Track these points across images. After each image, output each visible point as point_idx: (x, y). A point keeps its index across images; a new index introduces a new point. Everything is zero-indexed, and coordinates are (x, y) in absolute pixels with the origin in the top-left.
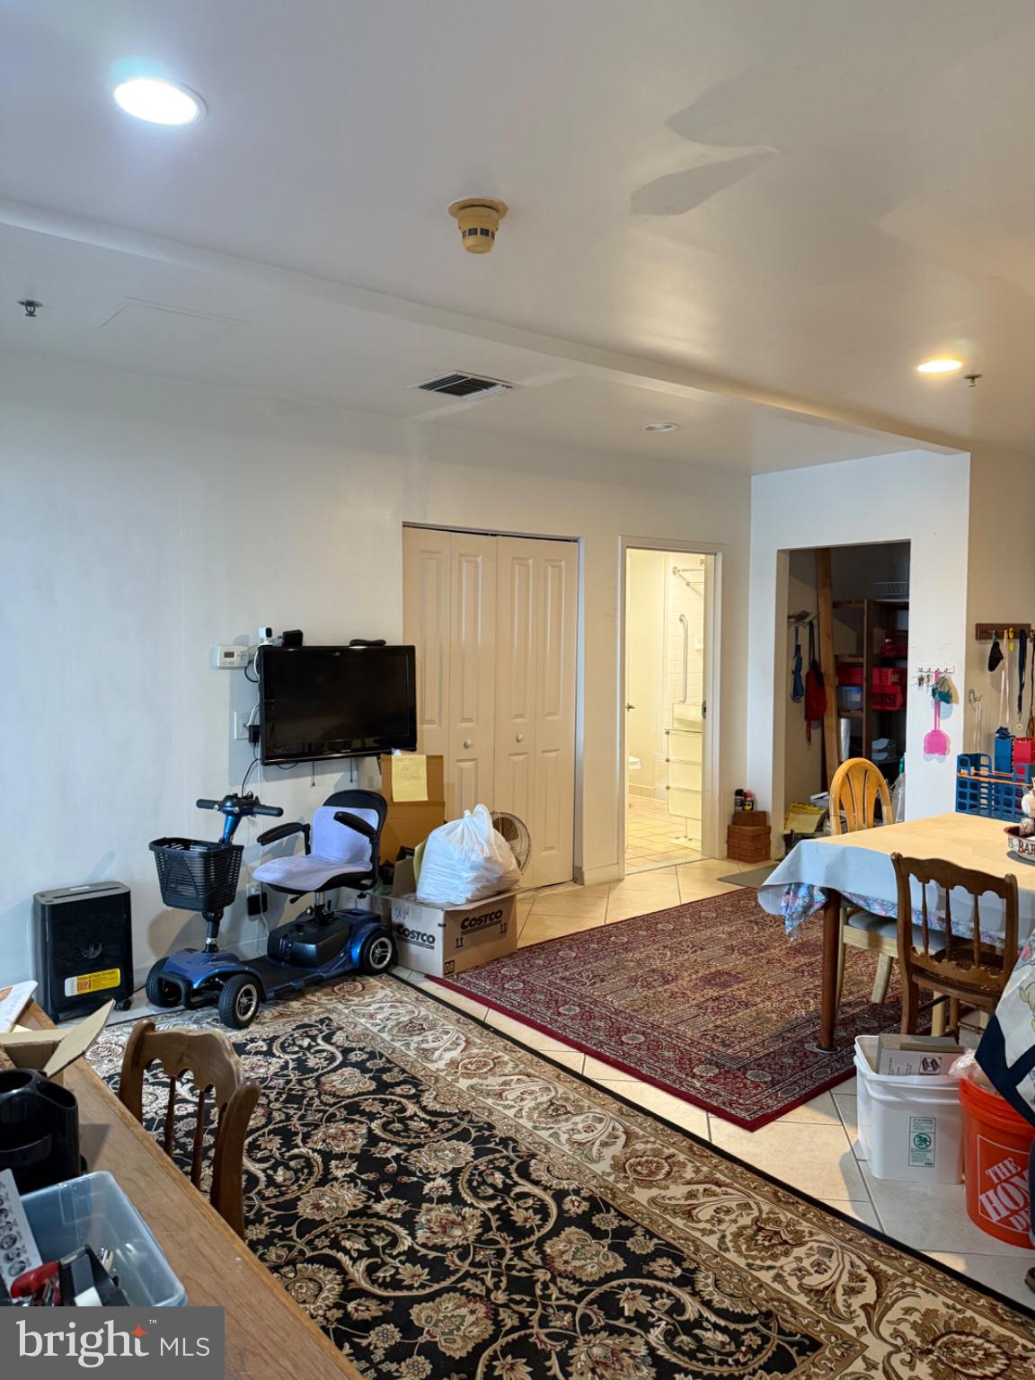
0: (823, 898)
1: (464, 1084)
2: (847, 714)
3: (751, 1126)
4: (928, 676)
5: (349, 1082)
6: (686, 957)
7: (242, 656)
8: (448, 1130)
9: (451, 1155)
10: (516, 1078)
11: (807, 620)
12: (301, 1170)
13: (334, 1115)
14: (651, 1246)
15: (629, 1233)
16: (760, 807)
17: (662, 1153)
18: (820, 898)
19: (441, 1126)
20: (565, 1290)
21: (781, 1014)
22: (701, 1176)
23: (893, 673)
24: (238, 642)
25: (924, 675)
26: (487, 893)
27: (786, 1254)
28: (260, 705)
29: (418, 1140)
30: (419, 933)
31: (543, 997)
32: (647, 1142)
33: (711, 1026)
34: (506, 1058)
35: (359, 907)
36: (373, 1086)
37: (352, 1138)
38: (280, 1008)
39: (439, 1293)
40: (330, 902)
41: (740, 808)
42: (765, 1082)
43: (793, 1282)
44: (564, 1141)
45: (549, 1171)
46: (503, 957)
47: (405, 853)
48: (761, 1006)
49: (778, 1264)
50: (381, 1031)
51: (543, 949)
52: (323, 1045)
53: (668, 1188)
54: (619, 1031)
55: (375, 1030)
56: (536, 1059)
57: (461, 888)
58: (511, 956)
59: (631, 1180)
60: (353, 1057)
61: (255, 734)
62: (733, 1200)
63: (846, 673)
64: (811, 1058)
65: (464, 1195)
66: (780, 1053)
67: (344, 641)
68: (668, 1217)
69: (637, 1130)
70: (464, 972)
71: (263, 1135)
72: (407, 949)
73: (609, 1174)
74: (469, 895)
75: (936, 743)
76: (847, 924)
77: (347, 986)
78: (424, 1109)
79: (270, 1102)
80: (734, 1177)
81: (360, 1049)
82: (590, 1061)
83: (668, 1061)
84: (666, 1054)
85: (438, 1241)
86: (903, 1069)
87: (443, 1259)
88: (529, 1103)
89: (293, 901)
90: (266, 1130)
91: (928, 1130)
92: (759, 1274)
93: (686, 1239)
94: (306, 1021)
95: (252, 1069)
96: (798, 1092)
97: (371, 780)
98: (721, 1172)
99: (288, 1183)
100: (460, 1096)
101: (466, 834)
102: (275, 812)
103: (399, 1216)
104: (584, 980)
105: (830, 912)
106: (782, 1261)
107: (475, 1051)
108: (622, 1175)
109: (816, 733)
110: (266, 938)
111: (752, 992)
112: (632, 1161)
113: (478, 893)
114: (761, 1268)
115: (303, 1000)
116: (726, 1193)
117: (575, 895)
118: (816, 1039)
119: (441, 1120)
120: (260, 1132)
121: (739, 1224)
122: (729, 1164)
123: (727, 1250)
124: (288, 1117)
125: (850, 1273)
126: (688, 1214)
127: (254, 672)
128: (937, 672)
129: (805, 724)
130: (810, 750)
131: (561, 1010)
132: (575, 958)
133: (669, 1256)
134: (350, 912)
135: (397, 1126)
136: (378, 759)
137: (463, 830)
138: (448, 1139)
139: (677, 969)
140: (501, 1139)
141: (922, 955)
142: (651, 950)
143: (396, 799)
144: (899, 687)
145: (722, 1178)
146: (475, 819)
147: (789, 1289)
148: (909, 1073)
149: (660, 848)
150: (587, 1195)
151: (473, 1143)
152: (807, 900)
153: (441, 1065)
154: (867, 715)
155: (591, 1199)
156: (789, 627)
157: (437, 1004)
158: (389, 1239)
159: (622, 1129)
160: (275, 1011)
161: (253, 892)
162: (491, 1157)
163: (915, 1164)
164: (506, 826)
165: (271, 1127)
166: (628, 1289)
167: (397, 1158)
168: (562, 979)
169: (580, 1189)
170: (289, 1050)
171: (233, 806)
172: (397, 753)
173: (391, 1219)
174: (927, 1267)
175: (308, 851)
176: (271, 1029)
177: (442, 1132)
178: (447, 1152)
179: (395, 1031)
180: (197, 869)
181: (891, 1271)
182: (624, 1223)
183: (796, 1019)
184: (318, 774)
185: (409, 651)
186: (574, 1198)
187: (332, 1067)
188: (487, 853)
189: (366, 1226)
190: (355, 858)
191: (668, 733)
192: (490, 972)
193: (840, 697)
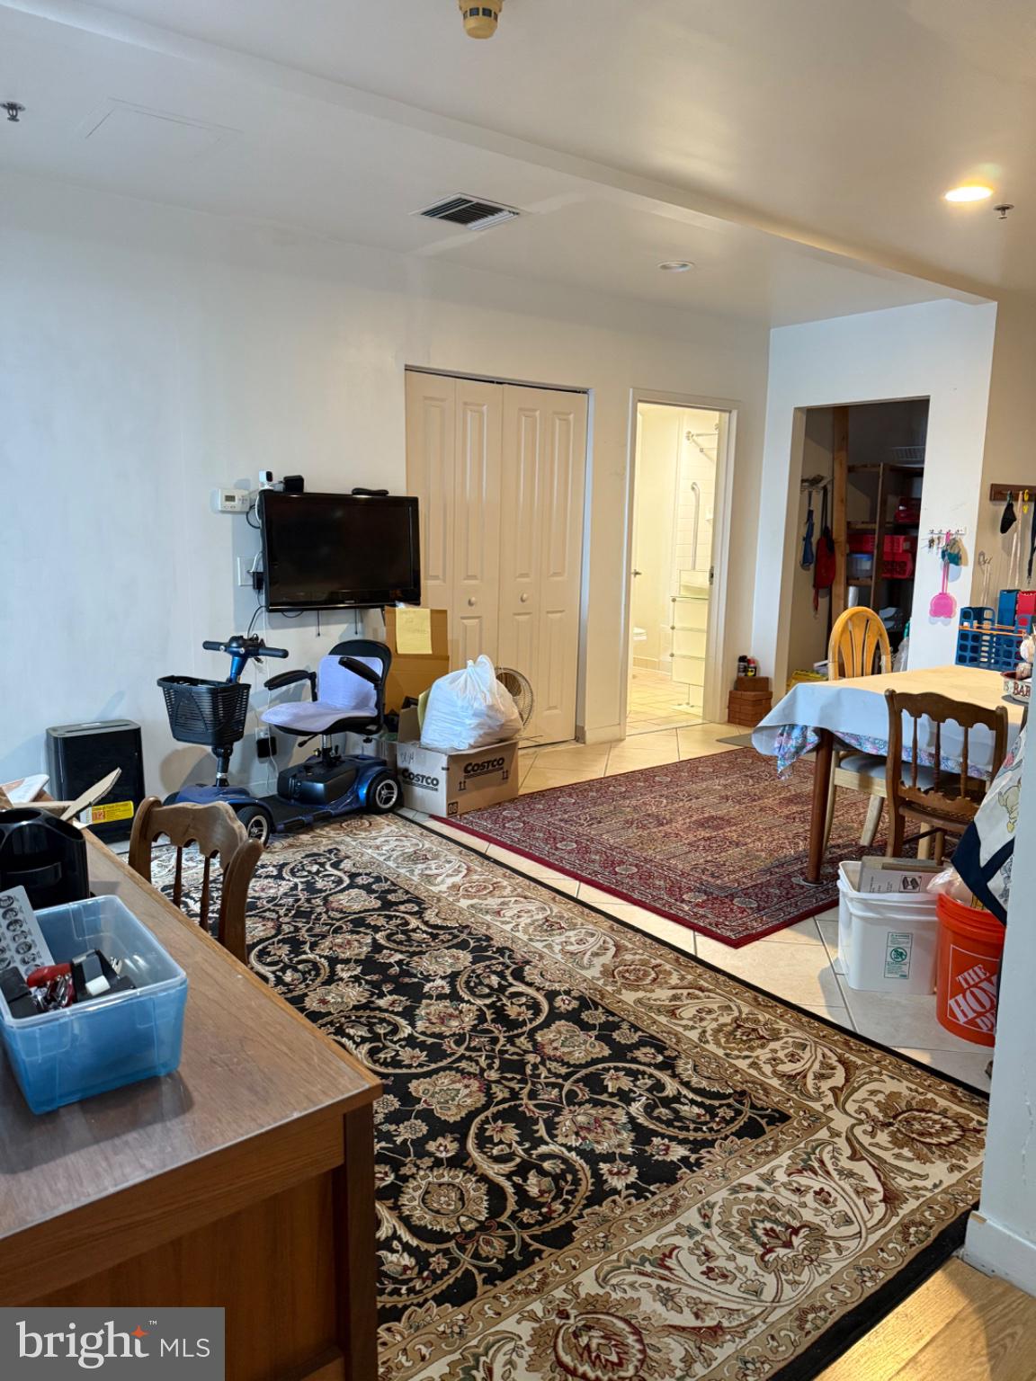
0: (816, 738)
1: (464, 903)
2: (855, 582)
3: (736, 944)
4: (939, 538)
5: (355, 901)
6: (681, 804)
7: (243, 500)
8: (449, 941)
9: (450, 961)
10: (513, 899)
11: (821, 485)
12: (309, 972)
13: (341, 928)
14: (636, 1037)
15: (616, 1026)
16: (762, 674)
17: (649, 962)
18: (813, 739)
19: (441, 937)
20: (553, 1070)
21: (771, 853)
22: (685, 983)
23: (905, 540)
24: (238, 486)
25: (935, 537)
26: (489, 739)
27: (763, 1046)
28: (263, 552)
29: (420, 949)
30: (423, 777)
31: (541, 835)
32: (636, 954)
33: (702, 861)
34: (505, 883)
35: (366, 753)
36: (378, 904)
37: (359, 946)
38: (290, 840)
39: (436, 1071)
40: (337, 747)
41: (743, 674)
42: (751, 908)
43: (767, 1069)
44: (557, 951)
45: (542, 975)
46: (505, 802)
47: (410, 702)
48: (751, 845)
49: (754, 1054)
50: (388, 859)
51: (544, 796)
52: (331, 870)
53: (654, 991)
54: (613, 862)
55: (382, 858)
56: (533, 884)
57: (464, 734)
58: (512, 801)
59: (619, 984)
60: (359, 881)
61: (259, 581)
62: (715, 1003)
63: (858, 540)
64: (798, 890)
65: (461, 993)
66: (768, 884)
67: (345, 489)
68: (652, 1014)
69: (627, 944)
70: (467, 813)
71: (273, 943)
72: (411, 792)
73: (598, 979)
74: (472, 741)
75: (942, 606)
76: (839, 766)
77: (354, 823)
78: (426, 923)
79: (279, 917)
80: (717, 984)
81: (366, 874)
82: (584, 887)
83: (659, 888)
84: (658, 883)
85: (437, 1030)
86: (884, 887)
87: (441, 1045)
88: (525, 920)
89: (301, 745)
90: (276, 940)
91: (905, 945)
92: (737, 1062)
93: (669, 1033)
94: (315, 850)
95: (263, 890)
96: (782, 917)
97: (375, 631)
98: (705, 980)
99: (296, 982)
100: (461, 913)
101: (468, 683)
102: (281, 654)
103: (400, 1009)
104: (582, 821)
105: (823, 752)
106: (759, 1052)
107: (475, 877)
108: (611, 979)
109: (823, 602)
110: (276, 780)
111: (743, 834)
112: (621, 968)
113: (480, 739)
114: (738, 1057)
115: (312, 834)
116: (709, 997)
117: (577, 752)
118: (802, 874)
119: (442, 932)
120: (270, 941)
121: (720, 1022)
122: (713, 974)
123: (707, 1042)
124: (297, 929)
125: (822, 1063)
126: (672, 1013)
127: (256, 518)
128: (948, 534)
129: (812, 591)
130: (816, 618)
131: (558, 845)
132: (574, 804)
133: (652, 1045)
134: (357, 757)
135: (401, 937)
136: (383, 610)
137: (466, 681)
138: (448, 948)
139: (672, 813)
140: (498, 948)
141: (910, 788)
142: (648, 798)
143: (400, 651)
144: (910, 555)
145: (706, 985)
146: (478, 669)
147: (763, 1074)
148: (889, 890)
149: (662, 713)
150: (577, 995)
151: (471, 952)
152: (800, 741)
153: (443, 888)
154: (876, 583)
155: (581, 999)
156: (802, 491)
157: (440, 839)
158: (390, 1028)
159: (612, 943)
160: (285, 842)
161: (262, 736)
162: (488, 963)
163: (890, 976)
164: (509, 680)
165: (280, 937)
166: (612, 1071)
167: (400, 963)
168: (561, 820)
169: (570, 990)
170: (298, 874)
171: (239, 647)
172: (401, 607)
173: (392, 1012)
174: (893, 1059)
175: (315, 698)
176: (282, 857)
177: (443, 942)
178: (447, 958)
179: (399, 861)
180: (206, 705)
181: (859, 1062)
182: (611, 1019)
183: (785, 857)
184: (323, 624)
185: (414, 502)
186: (565, 997)
187: (339, 888)
188: (489, 701)
189: (369, 1017)
190: (361, 704)
191: (674, 600)
192: (491, 815)
193: (850, 564)
